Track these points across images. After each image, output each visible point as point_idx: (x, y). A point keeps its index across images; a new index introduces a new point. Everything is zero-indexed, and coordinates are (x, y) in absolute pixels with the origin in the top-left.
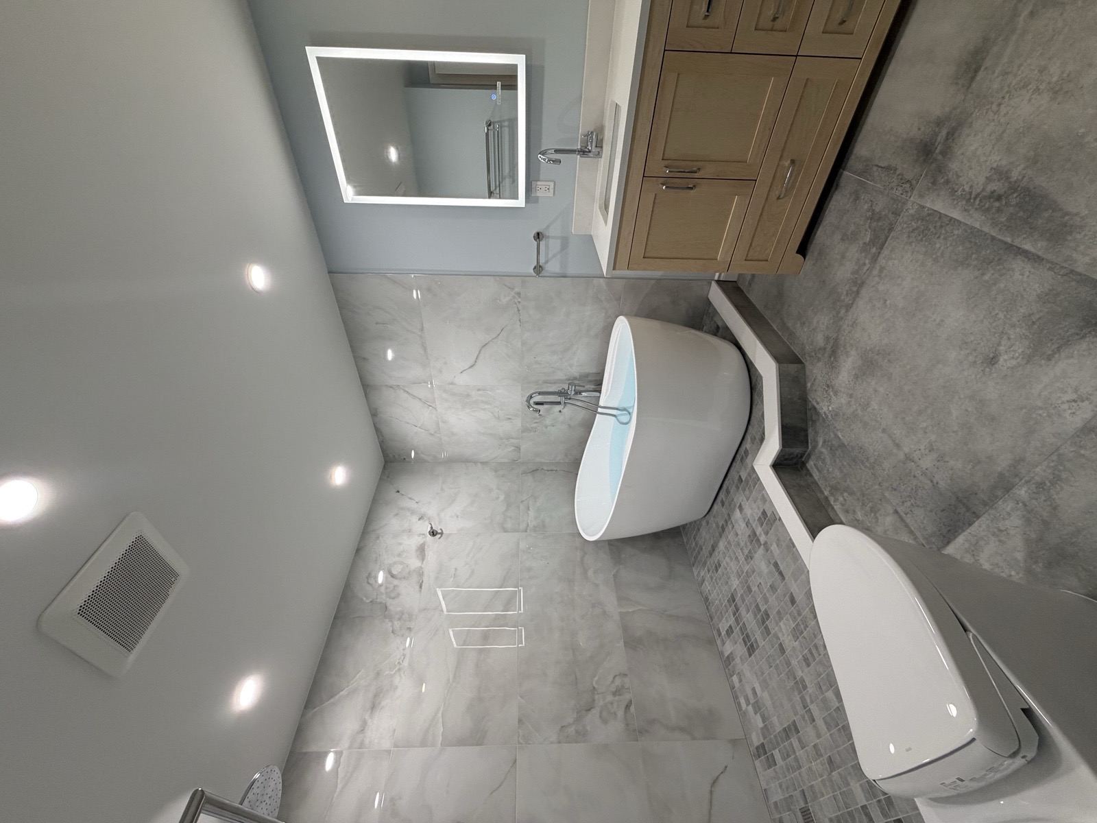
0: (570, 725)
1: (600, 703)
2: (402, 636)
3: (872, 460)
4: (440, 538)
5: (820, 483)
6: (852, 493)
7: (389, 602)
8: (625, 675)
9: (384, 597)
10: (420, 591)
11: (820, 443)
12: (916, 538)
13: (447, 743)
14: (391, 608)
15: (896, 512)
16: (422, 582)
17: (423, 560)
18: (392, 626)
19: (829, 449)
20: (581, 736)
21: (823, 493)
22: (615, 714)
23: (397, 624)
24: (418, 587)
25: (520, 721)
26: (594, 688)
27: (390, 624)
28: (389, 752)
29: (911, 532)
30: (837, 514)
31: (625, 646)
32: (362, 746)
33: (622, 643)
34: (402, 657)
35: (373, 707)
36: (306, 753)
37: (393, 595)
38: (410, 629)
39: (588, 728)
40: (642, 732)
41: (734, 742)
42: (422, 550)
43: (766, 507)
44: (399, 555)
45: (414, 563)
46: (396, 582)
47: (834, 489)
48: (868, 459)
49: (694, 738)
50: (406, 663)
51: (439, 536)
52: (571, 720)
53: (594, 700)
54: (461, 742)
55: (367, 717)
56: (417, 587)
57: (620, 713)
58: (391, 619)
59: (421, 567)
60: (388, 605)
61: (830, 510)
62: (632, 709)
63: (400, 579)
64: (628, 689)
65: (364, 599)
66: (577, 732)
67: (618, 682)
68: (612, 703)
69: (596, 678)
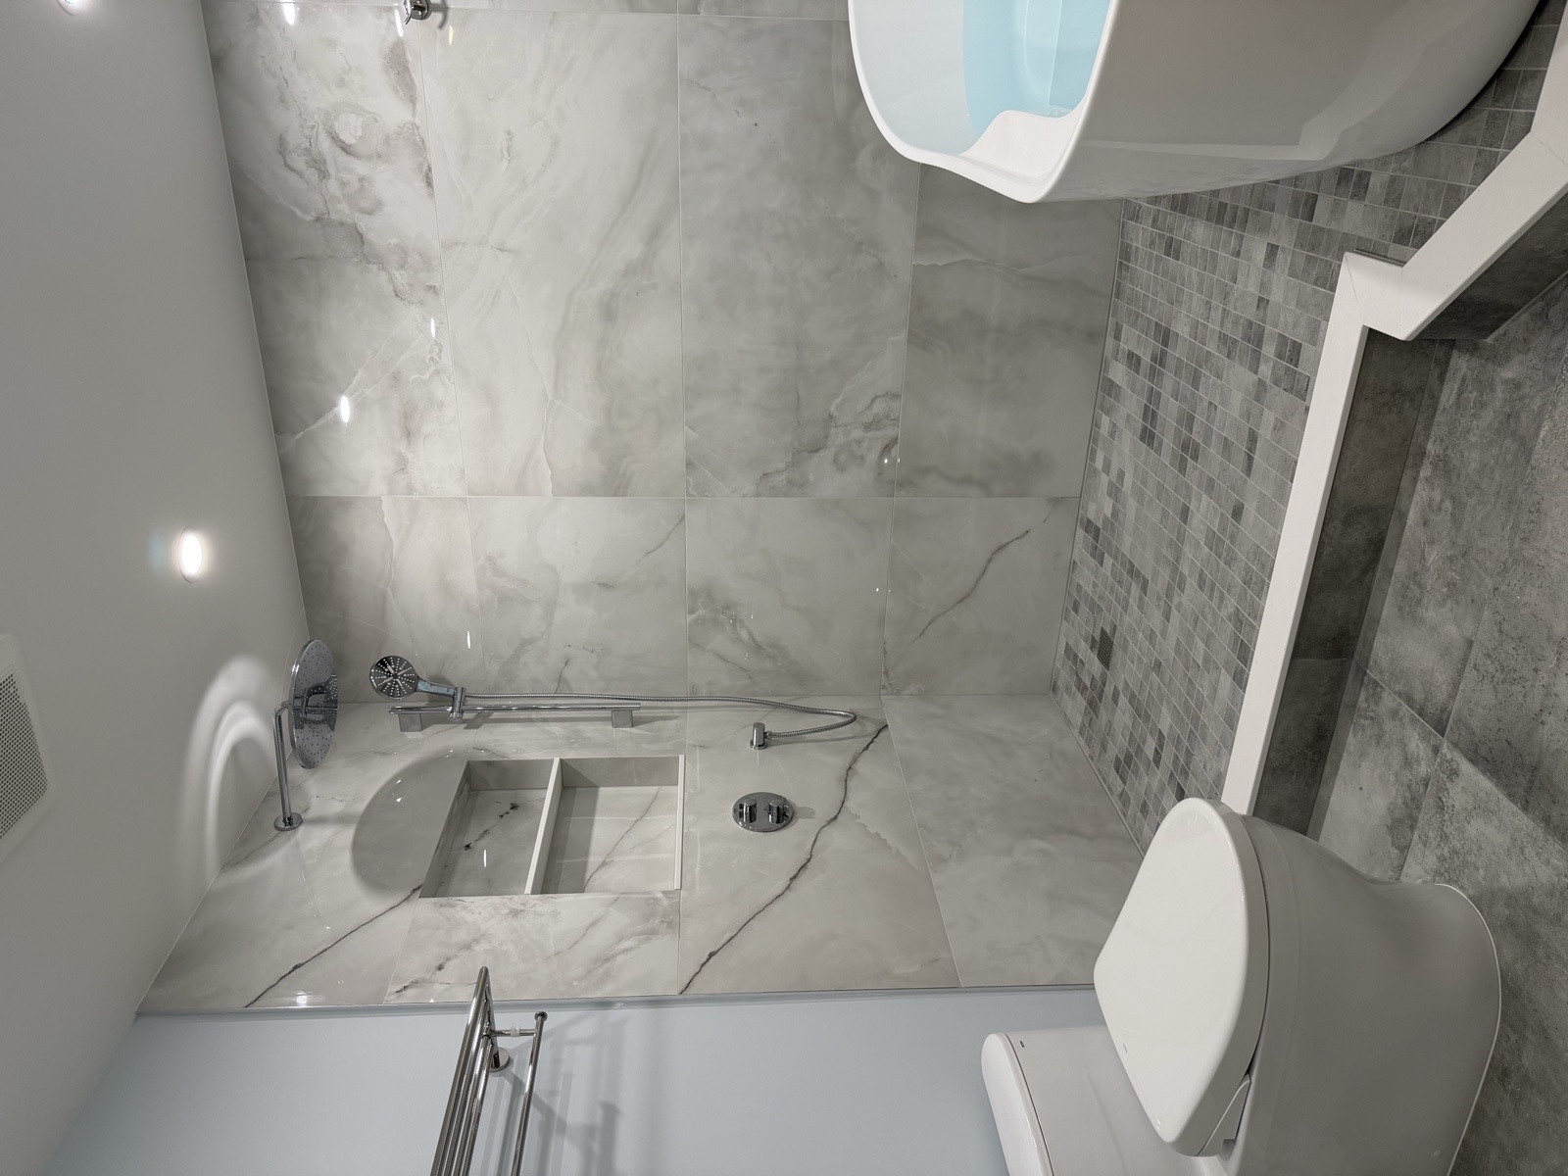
0: (778, 472)
1: (838, 438)
2: (421, 303)
3: (1528, 553)
4: (442, 26)
5: (1439, 418)
6: (1456, 521)
7: (363, 223)
8: (896, 396)
9: (344, 207)
10: (432, 195)
11: (1508, 373)
12: (1452, 696)
13: (560, 491)
14: (370, 236)
15: (1470, 644)
16: (430, 169)
17: (413, 101)
18: (391, 280)
19: (1508, 409)
20: (797, 486)
21: (1427, 437)
22: (862, 457)
23: (401, 278)
24: (423, 184)
25: (689, 464)
26: (831, 416)
27: (383, 277)
28: (463, 500)
29: (1456, 685)
30: (1411, 496)
31: (909, 341)
32: (410, 490)
33: (903, 336)
34: (437, 349)
35: (408, 434)
36: (316, 499)
37: (365, 204)
38: (432, 288)
39: (811, 477)
40: (904, 484)
41: (1056, 502)
42: (398, 62)
43: (1307, 350)
44: (342, 83)
45: (392, 112)
46: (360, 168)
47: (1446, 469)
48: (1525, 540)
49: (990, 495)
50: (446, 360)
51: (436, 17)
52: (781, 466)
53: (827, 437)
54: (587, 490)
55: (403, 450)
56: (421, 184)
57: (872, 457)
58: (382, 264)
59: (413, 124)
60: (363, 228)
61: (1408, 474)
62: (895, 451)
63: (369, 158)
64: (896, 419)
65: (298, 212)
66: (790, 482)
67: (879, 407)
68: (859, 442)
69: (838, 400)
